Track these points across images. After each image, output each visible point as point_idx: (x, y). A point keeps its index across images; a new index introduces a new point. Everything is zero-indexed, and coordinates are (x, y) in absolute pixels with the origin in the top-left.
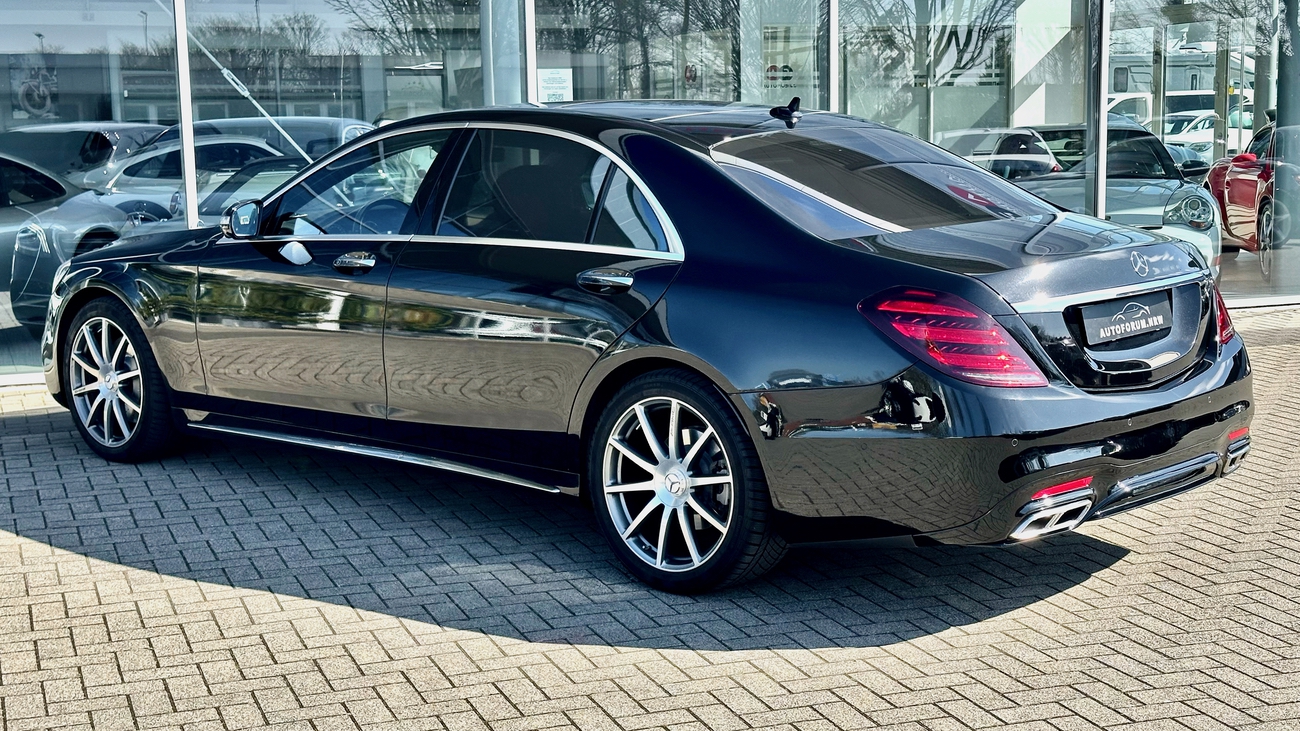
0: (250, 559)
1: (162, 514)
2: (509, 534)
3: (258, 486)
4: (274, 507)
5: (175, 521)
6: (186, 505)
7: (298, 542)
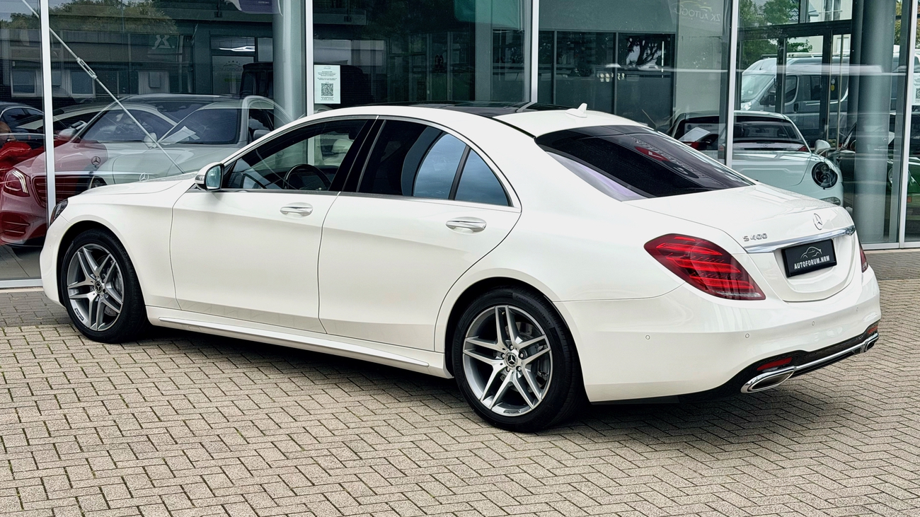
0: (75, 436)
2: (273, 420)
3: (87, 377)
4: (98, 395)
5: (21, 404)
6: (32, 392)
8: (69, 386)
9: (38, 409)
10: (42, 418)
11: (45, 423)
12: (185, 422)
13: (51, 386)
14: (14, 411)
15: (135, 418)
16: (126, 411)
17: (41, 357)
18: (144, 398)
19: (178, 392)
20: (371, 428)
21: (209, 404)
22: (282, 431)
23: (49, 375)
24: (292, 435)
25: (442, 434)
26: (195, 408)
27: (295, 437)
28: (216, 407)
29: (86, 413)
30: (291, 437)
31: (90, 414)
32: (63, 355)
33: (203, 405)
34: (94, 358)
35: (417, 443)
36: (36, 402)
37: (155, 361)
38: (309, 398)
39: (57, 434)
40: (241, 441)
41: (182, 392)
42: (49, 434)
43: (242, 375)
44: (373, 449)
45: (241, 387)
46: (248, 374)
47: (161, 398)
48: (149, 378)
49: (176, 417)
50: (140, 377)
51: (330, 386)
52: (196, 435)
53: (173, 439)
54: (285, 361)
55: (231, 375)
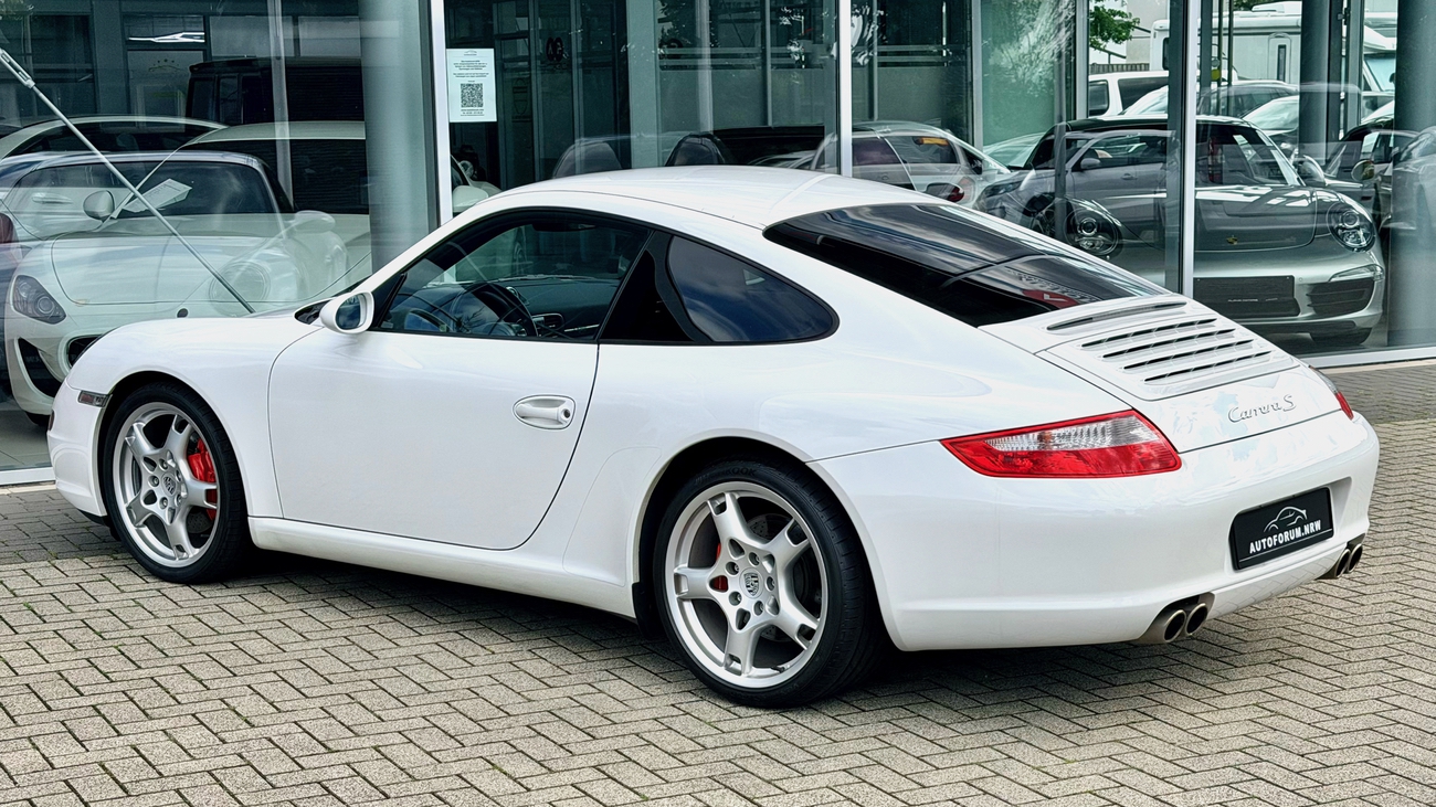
0: (177, 791)
1: (12, 718)
2: (548, 738)
3: (139, 667)
4: (179, 703)
5: (36, 729)
6: (44, 703)
7: (239, 761)
8: (113, 687)
9: (77, 739)
10: (94, 756)
11: (103, 767)
12: (379, 752)
13: (78, 691)
14: (27, 743)
15: (278, 747)
16: (251, 733)
17: (25, 629)
18: (272, 704)
19: (329, 689)
20: (747, 744)
21: (405, 713)
22: (579, 761)
23: (61, 667)
24: (604, 768)
25: (894, 751)
26: (383, 721)
27: (610, 770)
28: (423, 717)
29: (176, 742)
30: (604, 772)
31: (183, 742)
32: (67, 625)
33: (395, 714)
34: (131, 628)
35: (857, 772)
36: (63, 723)
37: (255, 627)
38: (591, 690)
39: (140, 789)
40: (510, 785)
41: (340, 689)
42: (125, 790)
43: (437, 648)
44: (778, 791)
45: (449, 673)
46: (446, 645)
47: (304, 703)
48: (260, 663)
49: (356, 742)
50: (241, 662)
51: (618, 663)
52: (416, 776)
53: (376, 788)
54: (503, 617)
55: (417, 650)
